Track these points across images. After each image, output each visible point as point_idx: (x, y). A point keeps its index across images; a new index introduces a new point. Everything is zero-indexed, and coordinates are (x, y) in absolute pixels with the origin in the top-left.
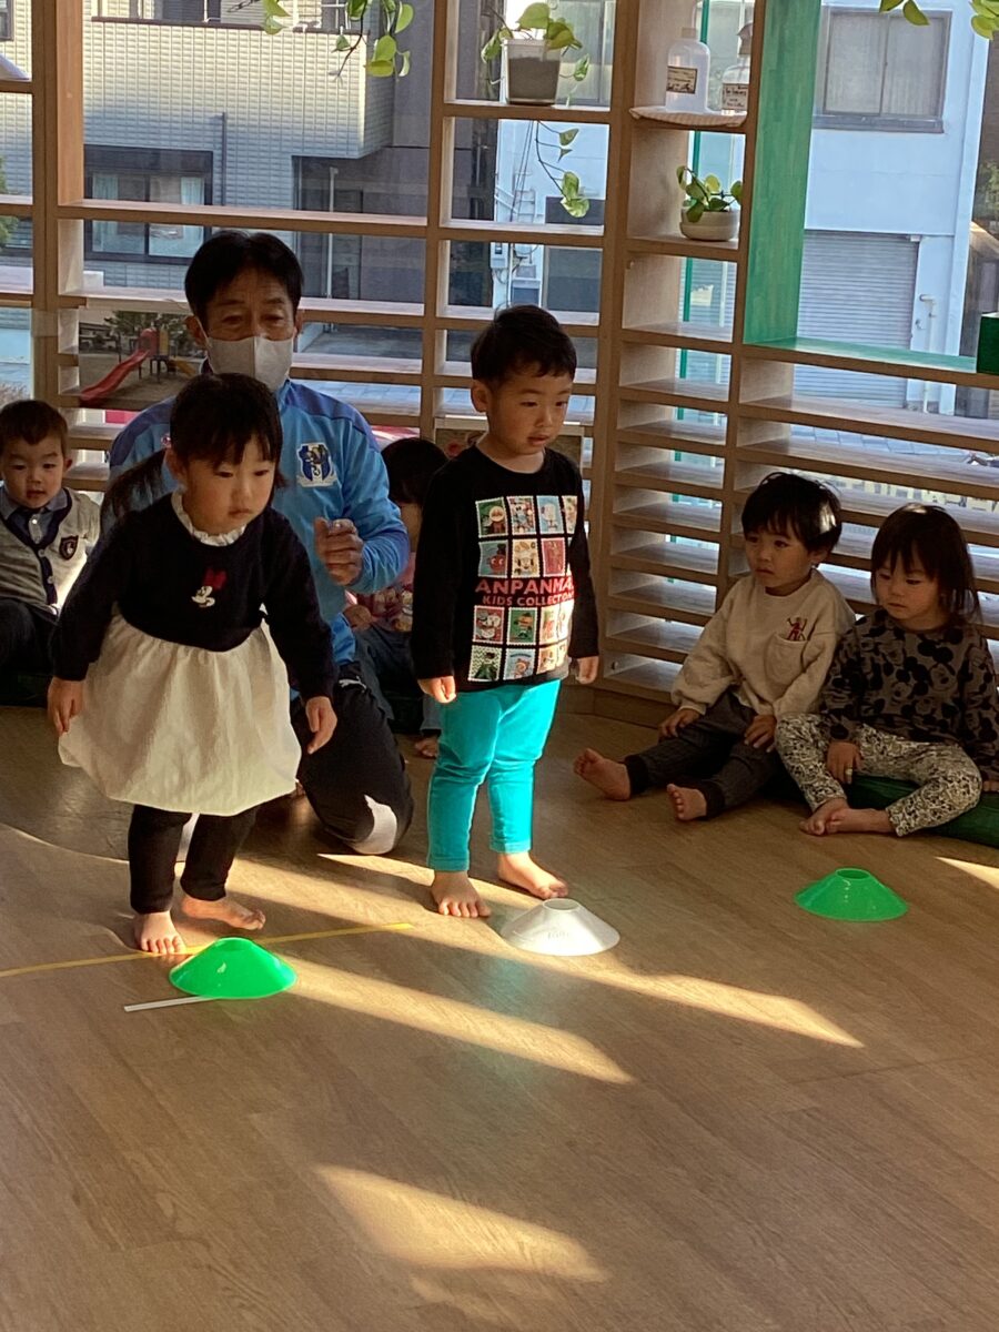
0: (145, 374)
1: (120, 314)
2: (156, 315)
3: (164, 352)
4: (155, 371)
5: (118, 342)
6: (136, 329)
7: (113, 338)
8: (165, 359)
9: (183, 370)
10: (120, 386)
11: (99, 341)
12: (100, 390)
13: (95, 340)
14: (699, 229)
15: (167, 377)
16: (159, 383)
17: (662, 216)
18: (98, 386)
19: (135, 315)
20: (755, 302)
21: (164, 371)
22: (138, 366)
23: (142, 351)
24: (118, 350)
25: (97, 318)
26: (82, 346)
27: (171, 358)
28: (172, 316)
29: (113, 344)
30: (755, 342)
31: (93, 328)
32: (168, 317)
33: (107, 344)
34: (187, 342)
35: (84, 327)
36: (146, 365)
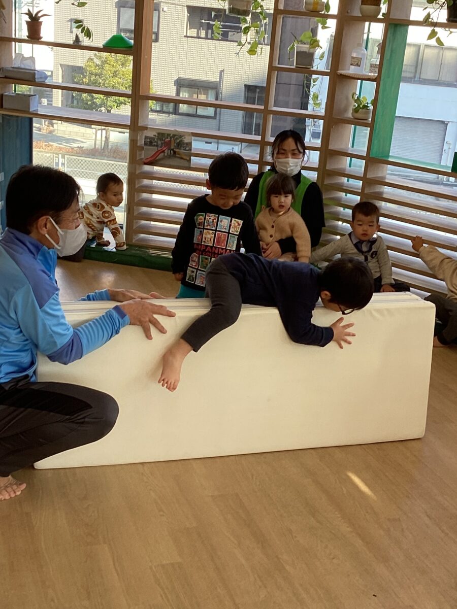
0: (166, 154)
1: (158, 134)
2: (170, 134)
3: (172, 147)
4: (169, 154)
5: (157, 143)
6: (164, 139)
7: (156, 142)
8: (173, 150)
9: (178, 154)
10: (157, 158)
12: (150, 159)
13: (150, 142)
14: (358, 115)
15: (173, 156)
17: (346, 110)
18: (150, 158)
19: (163, 134)
20: (375, 142)
21: (172, 154)
22: (164, 152)
23: (165, 147)
24: (157, 146)
25: (151, 134)
26: (146, 144)
27: (175, 150)
28: (175, 135)
29: (156, 144)
30: (374, 156)
31: (150, 138)
32: (174, 136)
33: (154, 144)
34: (180, 144)
35: (146, 138)
36: (166, 151)
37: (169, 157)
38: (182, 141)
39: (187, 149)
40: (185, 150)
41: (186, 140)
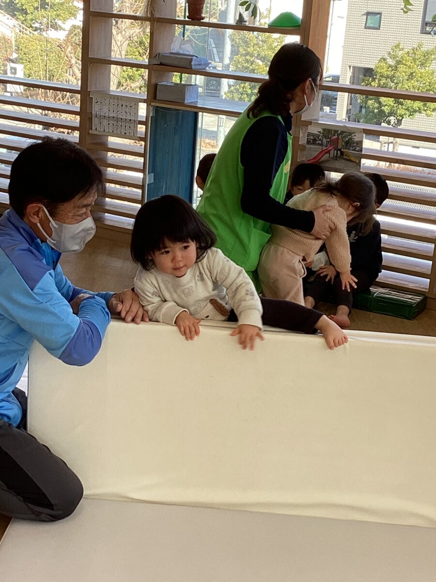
0: (331, 155)
1: (324, 130)
2: (338, 131)
3: (340, 148)
4: (335, 155)
5: (322, 141)
6: (330, 136)
7: (320, 140)
8: (340, 150)
9: (346, 155)
10: (321, 160)
11: (315, 140)
12: (313, 161)
13: (313, 140)
16: (336, 160)
19: (329, 131)
21: (339, 155)
22: (329, 152)
23: (331, 146)
24: (322, 145)
25: (315, 130)
26: (308, 142)
27: (342, 150)
28: (344, 132)
29: (320, 142)
31: (313, 135)
32: (342, 132)
33: (318, 142)
34: (349, 143)
35: (309, 134)
36: (332, 152)
37: (336, 158)
38: (351, 139)
39: (357, 149)
40: (354, 150)
41: (356, 139)
